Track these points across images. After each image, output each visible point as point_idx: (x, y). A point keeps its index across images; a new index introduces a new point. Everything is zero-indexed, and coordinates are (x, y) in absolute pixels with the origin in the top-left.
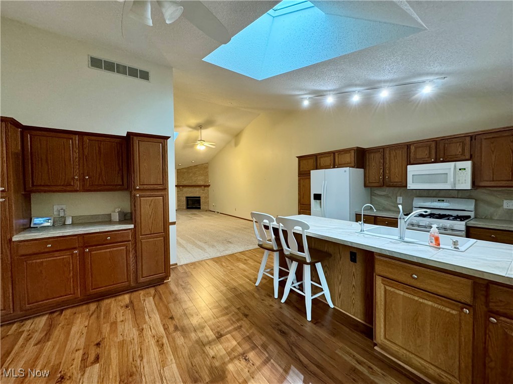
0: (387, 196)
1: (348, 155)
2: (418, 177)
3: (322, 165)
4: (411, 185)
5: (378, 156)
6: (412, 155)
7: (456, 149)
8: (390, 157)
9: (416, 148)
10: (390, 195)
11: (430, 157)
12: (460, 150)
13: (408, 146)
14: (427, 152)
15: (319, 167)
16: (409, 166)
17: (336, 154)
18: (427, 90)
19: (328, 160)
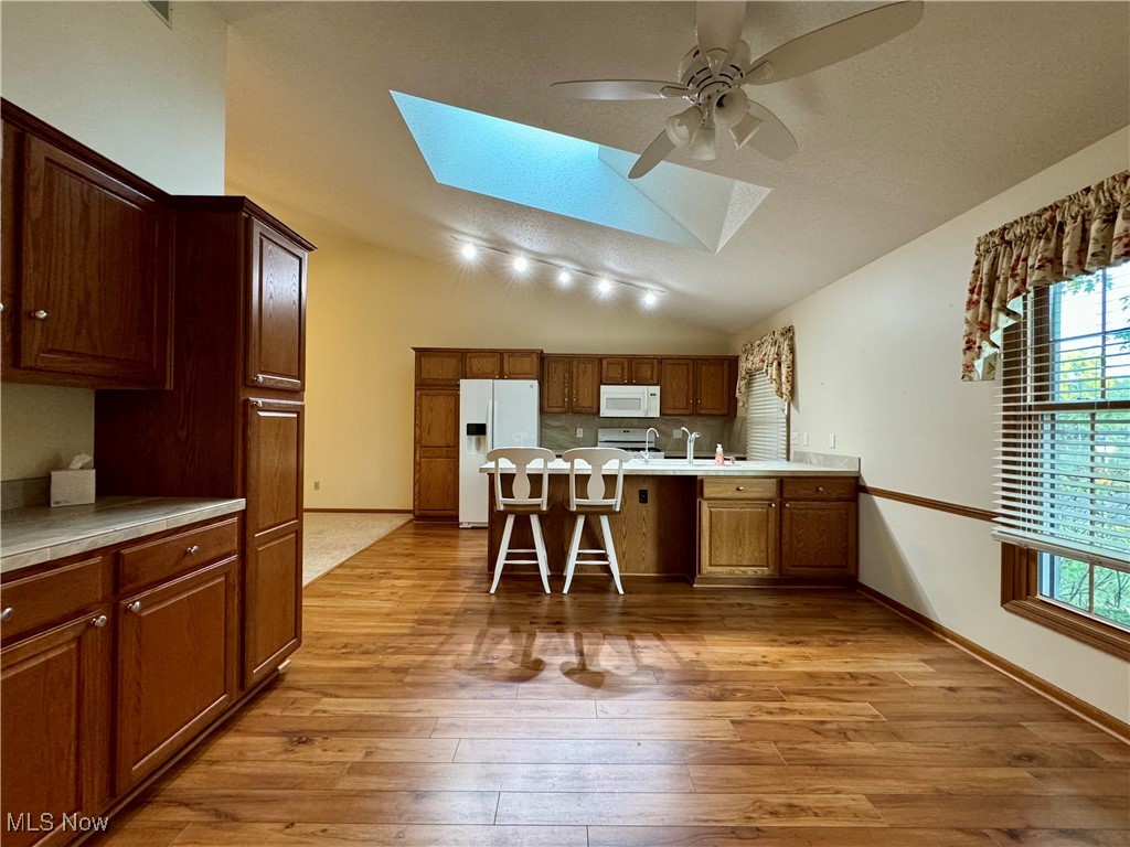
0: (563, 428)
1: (527, 360)
2: (613, 402)
3: (475, 370)
4: (605, 412)
5: (561, 367)
6: (603, 372)
7: (646, 372)
8: (578, 373)
9: (608, 363)
10: (568, 426)
11: (622, 377)
12: (649, 373)
13: (599, 359)
14: (620, 371)
15: (468, 374)
16: (602, 387)
17: (506, 356)
18: (650, 299)
19: (490, 364)
